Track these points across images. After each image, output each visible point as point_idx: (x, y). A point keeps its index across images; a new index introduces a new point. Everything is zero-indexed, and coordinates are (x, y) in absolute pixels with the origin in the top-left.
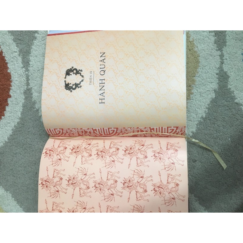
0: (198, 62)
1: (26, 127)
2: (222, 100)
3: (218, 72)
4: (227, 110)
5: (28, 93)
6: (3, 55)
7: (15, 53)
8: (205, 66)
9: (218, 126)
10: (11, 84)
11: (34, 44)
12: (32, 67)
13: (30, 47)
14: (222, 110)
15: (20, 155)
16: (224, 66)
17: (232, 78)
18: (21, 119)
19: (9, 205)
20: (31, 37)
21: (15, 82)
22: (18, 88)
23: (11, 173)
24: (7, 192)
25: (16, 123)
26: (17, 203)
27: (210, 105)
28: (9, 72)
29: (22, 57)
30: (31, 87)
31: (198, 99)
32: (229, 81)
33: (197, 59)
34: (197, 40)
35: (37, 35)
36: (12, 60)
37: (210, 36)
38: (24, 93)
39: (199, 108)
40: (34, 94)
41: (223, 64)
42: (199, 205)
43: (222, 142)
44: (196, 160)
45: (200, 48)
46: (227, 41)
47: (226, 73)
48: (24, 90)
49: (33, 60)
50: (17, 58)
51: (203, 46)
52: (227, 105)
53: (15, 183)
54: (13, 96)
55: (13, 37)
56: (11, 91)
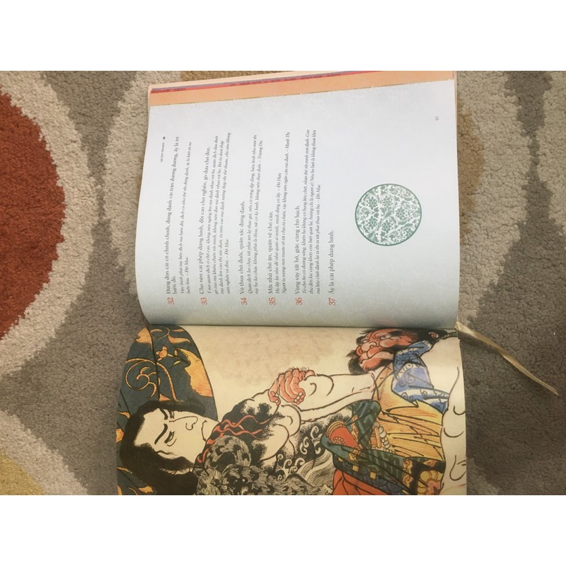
0: (481, 161)
1: (97, 306)
2: (537, 246)
3: (526, 182)
4: (548, 267)
5: (101, 231)
6: (47, 149)
7: (73, 144)
8: (497, 171)
9: (528, 303)
10: (64, 211)
11: (115, 124)
12: (111, 174)
13: (105, 131)
14: (537, 268)
15: (82, 368)
16: (539, 169)
17: (558, 195)
18: (87, 289)
19: (57, 480)
20: (109, 109)
21: (73, 207)
22: (80, 221)
23: (62, 408)
24: (53, 452)
25: (75, 298)
26: (75, 477)
27: (510, 257)
28: (60, 185)
29: (87, 152)
30: (109, 217)
31: (481, 244)
32: (552, 203)
33: (478, 155)
34: (478, 112)
35: (122, 104)
36: (66, 158)
37: (506, 103)
38: (93, 230)
39: (485, 265)
40: (114, 234)
41: (538, 166)
42: (486, 482)
43: (538, 340)
44: (479, 380)
45: (484, 129)
46: (545, 113)
47: (543, 185)
48: (93, 225)
49: (112, 160)
50: (77, 154)
51: (491, 125)
52: (547, 257)
53: (71, 431)
54: (68, 237)
55: (69, 109)
56: (64, 227)
